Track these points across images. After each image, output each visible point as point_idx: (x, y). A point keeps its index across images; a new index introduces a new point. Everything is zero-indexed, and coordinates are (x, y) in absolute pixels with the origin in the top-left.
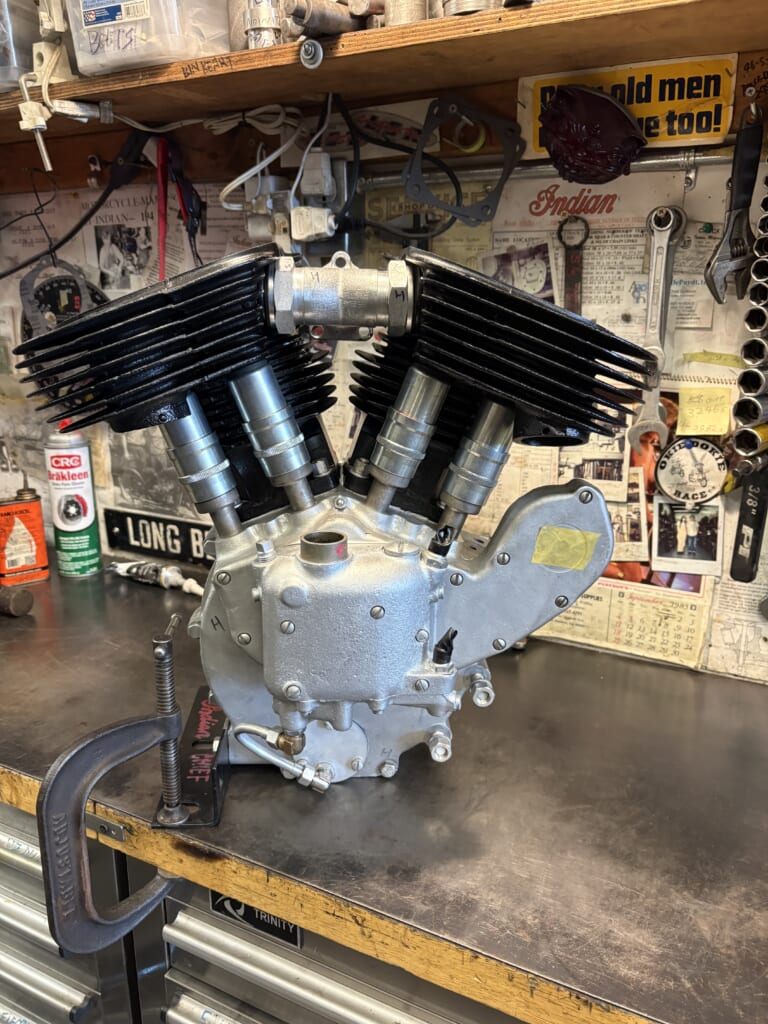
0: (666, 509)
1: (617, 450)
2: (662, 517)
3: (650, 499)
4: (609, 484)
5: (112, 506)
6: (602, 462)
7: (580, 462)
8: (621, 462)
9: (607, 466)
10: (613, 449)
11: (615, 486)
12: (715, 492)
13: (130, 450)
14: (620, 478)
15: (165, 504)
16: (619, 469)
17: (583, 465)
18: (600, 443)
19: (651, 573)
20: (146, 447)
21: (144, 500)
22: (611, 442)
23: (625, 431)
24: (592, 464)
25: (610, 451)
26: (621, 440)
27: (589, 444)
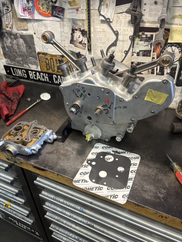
1: (150, 47)
4: (147, 58)
5: (6, 64)
7: (138, 51)
8: (151, 51)
9: (146, 52)
12: (177, 60)
13: (7, 48)
14: (150, 56)
15: (20, 64)
18: (145, 45)
20: (12, 47)
21: (14, 63)
22: (148, 45)
23: (152, 41)
24: (142, 52)
25: (147, 47)
26: (151, 44)
27: (141, 46)
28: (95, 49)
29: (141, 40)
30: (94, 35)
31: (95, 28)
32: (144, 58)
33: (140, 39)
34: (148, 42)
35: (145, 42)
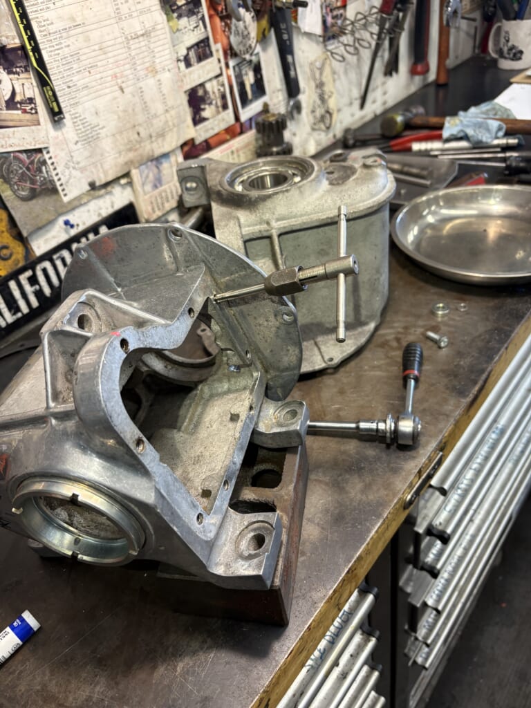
0: (237, 69)
1: (203, 30)
2: (237, 77)
3: (227, 66)
4: (208, 63)
6: (197, 44)
7: (184, 52)
8: (208, 38)
9: (202, 47)
10: (200, 30)
11: (211, 63)
12: (255, 41)
14: (211, 55)
16: (209, 46)
17: (188, 54)
18: (192, 28)
19: (242, 125)
22: (198, 24)
23: (202, 9)
24: (193, 50)
25: (199, 32)
26: (203, 19)
27: (186, 32)
28: (72, 102)
29: (180, 17)
30: (49, 49)
31: (45, 23)
32: (202, 67)
33: (176, 14)
34: (195, 16)
35: (191, 19)
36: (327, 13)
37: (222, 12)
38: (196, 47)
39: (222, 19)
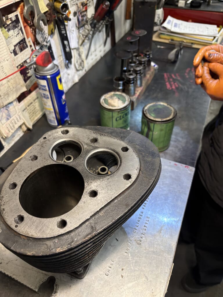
1: (22, 35)
4: (26, 51)
6: (19, 43)
7: (13, 48)
8: (24, 39)
9: (22, 44)
10: (20, 35)
11: (28, 51)
14: (27, 46)
16: (25, 42)
17: (15, 49)
18: (16, 35)
22: (19, 32)
23: (20, 24)
24: (17, 46)
25: (20, 36)
26: (21, 29)
27: (13, 38)
29: (9, 30)
32: (23, 53)
33: (7, 29)
34: (17, 28)
35: (14, 30)
36: (79, 15)
37: (30, 23)
38: (19, 44)
39: (31, 27)
